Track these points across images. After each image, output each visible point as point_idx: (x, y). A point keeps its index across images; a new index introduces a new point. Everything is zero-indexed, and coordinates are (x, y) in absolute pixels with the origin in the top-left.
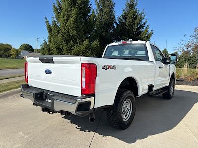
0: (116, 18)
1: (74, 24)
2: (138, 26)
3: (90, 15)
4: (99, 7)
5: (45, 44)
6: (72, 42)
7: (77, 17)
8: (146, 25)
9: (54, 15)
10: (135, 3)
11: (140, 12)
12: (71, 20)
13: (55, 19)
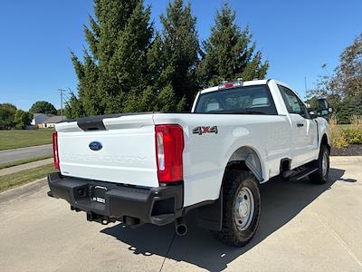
0: (200, 44)
1: (124, 59)
2: (242, 55)
3: (153, 43)
4: (167, 27)
5: (74, 98)
6: (123, 93)
7: (128, 47)
8: (254, 53)
9: (87, 46)
10: (231, 14)
11: (242, 31)
12: (119, 53)
13: (90, 54)
